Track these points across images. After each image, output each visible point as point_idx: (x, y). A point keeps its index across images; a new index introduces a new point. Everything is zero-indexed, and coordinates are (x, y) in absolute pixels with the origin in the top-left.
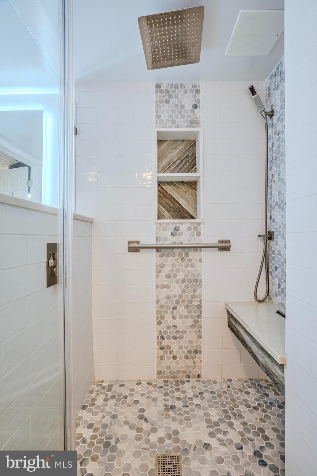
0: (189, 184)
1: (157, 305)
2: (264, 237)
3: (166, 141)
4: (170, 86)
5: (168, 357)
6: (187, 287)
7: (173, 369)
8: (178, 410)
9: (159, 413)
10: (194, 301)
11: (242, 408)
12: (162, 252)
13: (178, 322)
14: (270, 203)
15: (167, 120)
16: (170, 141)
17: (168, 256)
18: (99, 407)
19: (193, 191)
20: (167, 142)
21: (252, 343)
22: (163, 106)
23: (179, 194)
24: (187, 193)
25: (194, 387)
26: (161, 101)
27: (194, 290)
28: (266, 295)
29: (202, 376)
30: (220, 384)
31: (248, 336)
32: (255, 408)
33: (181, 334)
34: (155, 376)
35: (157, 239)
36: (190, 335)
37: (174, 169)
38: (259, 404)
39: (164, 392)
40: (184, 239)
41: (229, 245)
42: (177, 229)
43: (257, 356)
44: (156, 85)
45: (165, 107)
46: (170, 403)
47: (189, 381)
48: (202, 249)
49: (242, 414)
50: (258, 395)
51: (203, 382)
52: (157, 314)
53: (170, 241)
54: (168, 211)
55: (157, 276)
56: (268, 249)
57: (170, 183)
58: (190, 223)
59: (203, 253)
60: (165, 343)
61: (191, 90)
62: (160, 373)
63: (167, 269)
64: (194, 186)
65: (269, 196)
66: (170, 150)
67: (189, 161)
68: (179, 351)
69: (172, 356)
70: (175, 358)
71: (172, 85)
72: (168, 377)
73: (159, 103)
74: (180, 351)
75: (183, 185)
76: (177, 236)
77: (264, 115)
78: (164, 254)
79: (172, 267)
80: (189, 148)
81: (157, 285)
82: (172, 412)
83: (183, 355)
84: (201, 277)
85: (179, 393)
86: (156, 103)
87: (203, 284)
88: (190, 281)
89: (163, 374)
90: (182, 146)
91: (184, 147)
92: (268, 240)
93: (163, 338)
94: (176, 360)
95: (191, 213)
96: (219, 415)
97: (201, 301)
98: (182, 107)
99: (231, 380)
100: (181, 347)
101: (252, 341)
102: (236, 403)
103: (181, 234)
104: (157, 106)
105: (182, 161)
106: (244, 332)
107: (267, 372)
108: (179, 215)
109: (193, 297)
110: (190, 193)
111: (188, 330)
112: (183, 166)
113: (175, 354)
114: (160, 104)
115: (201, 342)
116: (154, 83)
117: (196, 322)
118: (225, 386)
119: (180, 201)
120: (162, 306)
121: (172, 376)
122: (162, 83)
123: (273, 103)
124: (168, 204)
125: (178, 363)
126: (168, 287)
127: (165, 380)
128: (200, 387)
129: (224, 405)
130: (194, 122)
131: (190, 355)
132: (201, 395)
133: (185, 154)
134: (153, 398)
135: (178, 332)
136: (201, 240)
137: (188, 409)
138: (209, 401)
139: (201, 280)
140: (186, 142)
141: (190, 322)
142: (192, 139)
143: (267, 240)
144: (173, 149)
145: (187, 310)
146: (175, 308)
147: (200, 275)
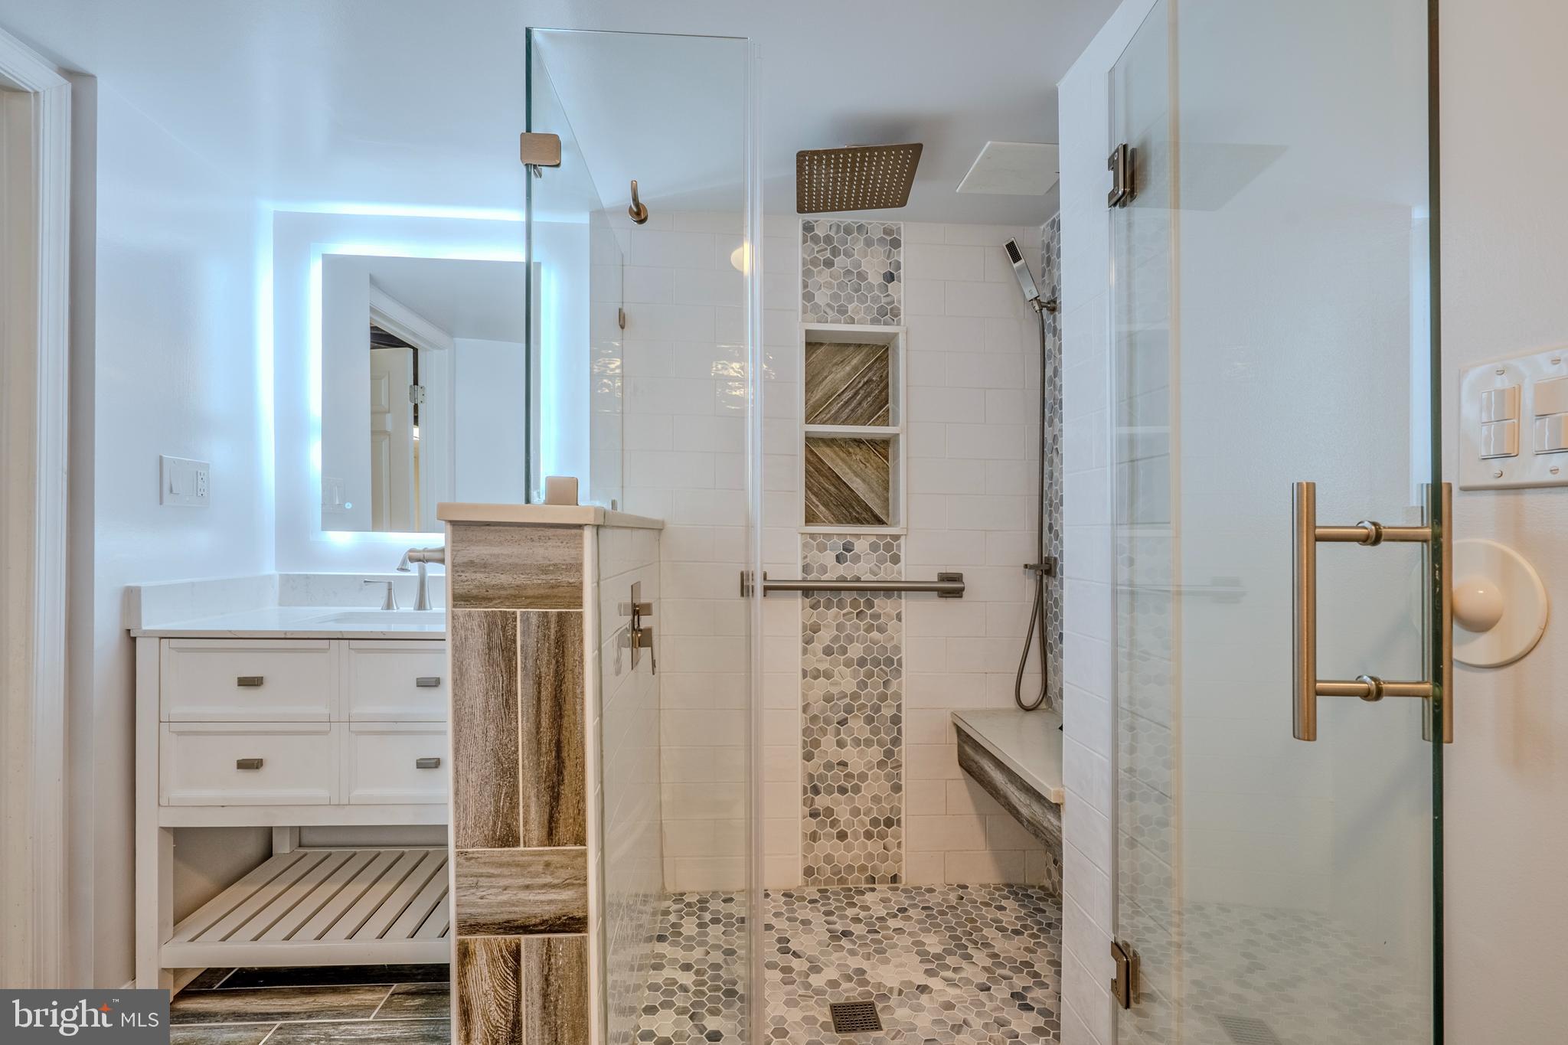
0: (872, 446)
1: (804, 715)
2: (1036, 571)
3: (822, 344)
4: (834, 229)
5: (829, 836)
6: (870, 675)
7: (838, 862)
8: (859, 937)
9: (820, 943)
10: (885, 706)
11: (990, 933)
12: (815, 598)
13: (850, 754)
14: (1049, 495)
15: (828, 305)
16: (830, 344)
17: (828, 607)
18: (690, 938)
19: (880, 460)
20: (823, 349)
21: (1009, 785)
22: (820, 272)
23: (850, 468)
24: (868, 465)
25: (884, 900)
26: (814, 262)
27: (886, 684)
28: (1041, 696)
29: (901, 877)
30: (941, 893)
31: (1000, 772)
32: (1016, 932)
33: (856, 781)
34: (800, 879)
35: (806, 569)
36: (876, 785)
37: (839, 409)
38: (1025, 927)
39: (823, 909)
40: (864, 570)
41: (961, 585)
42: (848, 548)
43: (1019, 808)
44: (804, 225)
45: (823, 276)
46: (839, 927)
47: (873, 890)
48: (903, 593)
49: (989, 941)
50: (1023, 911)
51: (905, 891)
52: (804, 735)
53: (834, 572)
54: (826, 506)
55: (805, 651)
56: (1045, 595)
57: (831, 442)
58: (877, 535)
59: (903, 601)
60: (822, 801)
61: (881, 240)
62: (809, 872)
63: (825, 636)
64: (882, 450)
65: (1047, 482)
66: (830, 365)
67: (872, 392)
68: (851, 822)
69: (837, 833)
70: (842, 836)
71: (839, 226)
72: (828, 881)
73: (810, 267)
74: (853, 821)
75: (858, 446)
76: (848, 562)
77: (1037, 308)
78: (819, 601)
79: (837, 630)
80: (873, 363)
81: (803, 670)
82: (847, 942)
83: (860, 830)
84: (900, 654)
85: (856, 910)
86: (804, 264)
87: (903, 670)
88: (876, 663)
89: (816, 875)
90: (858, 358)
91: (862, 362)
92: (1045, 576)
93: (816, 791)
94: (846, 841)
95: (877, 511)
96: (942, 944)
97: (899, 707)
98: (862, 276)
99: (965, 887)
100: (856, 812)
101: (1009, 781)
102: (978, 924)
103: (857, 559)
104: (807, 273)
105: (856, 394)
106: (993, 768)
107: (1035, 831)
108: (850, 513)
109: (883, 697)
110: (874, 465)
111: (872, 772)
112: (860, 404)
113: (842, 827)
114: (813, 268)
115: (900, 799)
116: (800, 220)
117: (889, 754)
118: (952, 898)
119: (852, 482)
120: (814, 719)
121: (836, 878)
122: (817, 221)
123: (1056, 283)
124: (824, 489)
125: (848, 848)
126: (828, 675)
127: (819, 888)
128: (898, 899)
129: (953, 927)
130: (888, 312)
131: (876, 831)
132: (903, 913)
133: (864, 377)
134: (802, 920)
135: (849, 776)
136: (900, 573)
137: (879, 936)
138: (920, 922)
139: (900, 661)
140: (865, 351)
141: (875, 753)
142: (880, 344)
143: (1041, 577)
144: (836, 364)
145: (869, 727)
146: (843, 722)
147: (897, 649)
